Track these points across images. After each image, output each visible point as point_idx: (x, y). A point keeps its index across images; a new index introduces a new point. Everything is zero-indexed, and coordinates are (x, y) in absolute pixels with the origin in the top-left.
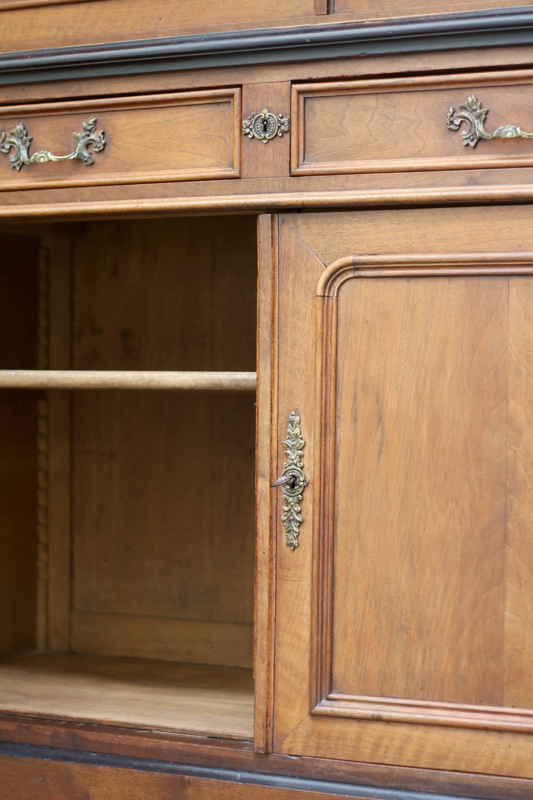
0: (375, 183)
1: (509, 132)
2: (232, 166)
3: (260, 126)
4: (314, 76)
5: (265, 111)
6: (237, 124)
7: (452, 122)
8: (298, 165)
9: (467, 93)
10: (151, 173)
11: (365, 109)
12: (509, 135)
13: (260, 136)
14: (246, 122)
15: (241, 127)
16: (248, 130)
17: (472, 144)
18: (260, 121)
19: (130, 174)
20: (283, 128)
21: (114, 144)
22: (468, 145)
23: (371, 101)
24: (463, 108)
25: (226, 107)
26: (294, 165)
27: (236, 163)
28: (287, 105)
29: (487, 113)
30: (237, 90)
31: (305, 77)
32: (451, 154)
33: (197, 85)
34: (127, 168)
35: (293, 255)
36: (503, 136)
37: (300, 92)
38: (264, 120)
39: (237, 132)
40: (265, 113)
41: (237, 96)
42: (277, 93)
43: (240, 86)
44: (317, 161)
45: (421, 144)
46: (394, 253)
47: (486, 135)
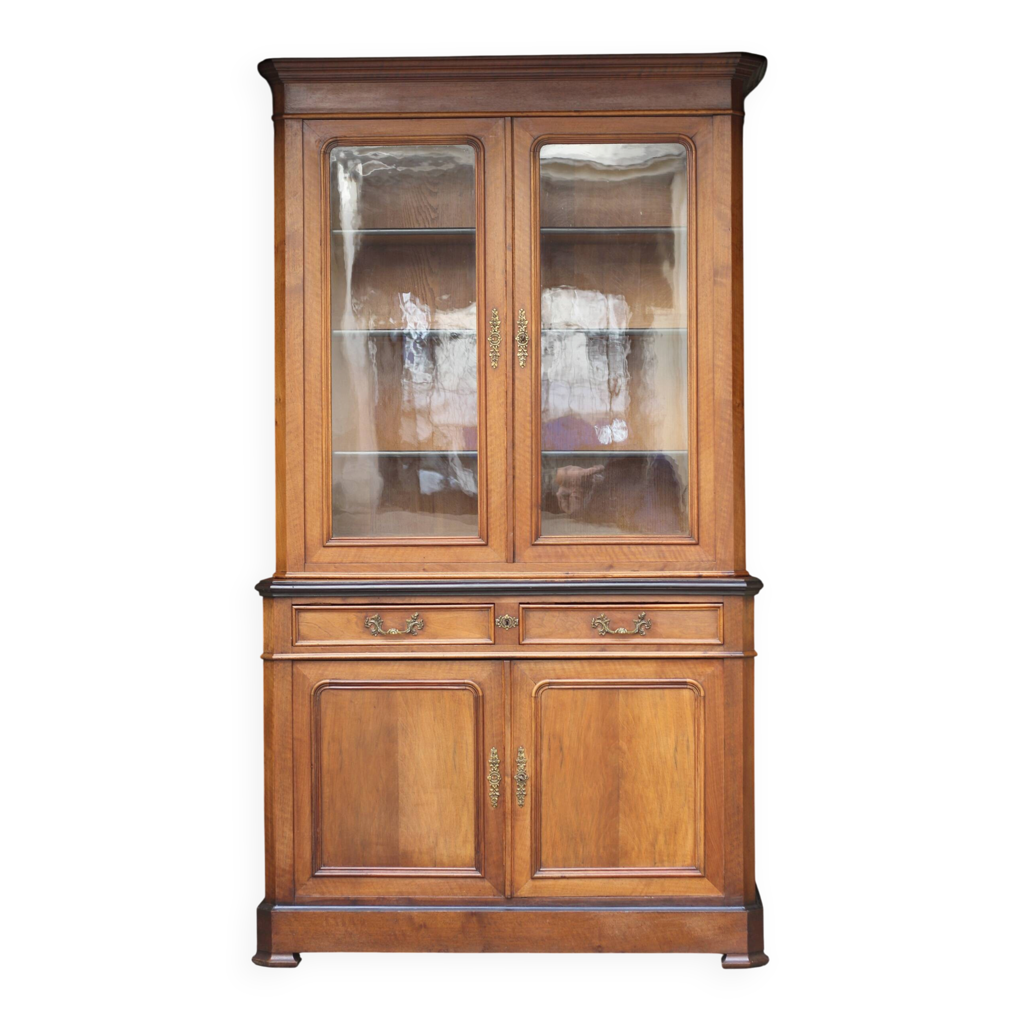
0: (559, 649)
1: (622, 631)
2: (490, 638)
3: (504, 623)
4: (530, 602)
5: (507, 615)
6: (492, 621)
7: (594, 625)
8: (523, 640)
9: (601, 612)
10: (449, 640)
11: (554, 617)
12: (622, 632)
13: (504, 626)
14: (497, 620)
15: (495, 622)
16: (499, 624)
17: (603, 634)
18: (504, 620)
19: (437, 640)
20: (515, 623)
21: (428, 626)
22: (602, 634)
23: (556, 614)
24: (599, 619)
25: (486, 612)
26: (521, 640)
27: (493, 638)
28: (517, 613)
29: (609, 621)
30: (493, 605)
31: (526, 602)
32: (594, 637)
33: (472, 602)
34: (435, 637)
35: (519, 679)
36: (619, 632)
37: (523, 608)
38: (506, 620)
39: (493, 624)
40: (507, 616)
41: (492, 608)
42: (512, 608)
43: (494, 604)
44: (531, 638)
45: (579, 633)
46: (567, 678)
47: (611, 631)
